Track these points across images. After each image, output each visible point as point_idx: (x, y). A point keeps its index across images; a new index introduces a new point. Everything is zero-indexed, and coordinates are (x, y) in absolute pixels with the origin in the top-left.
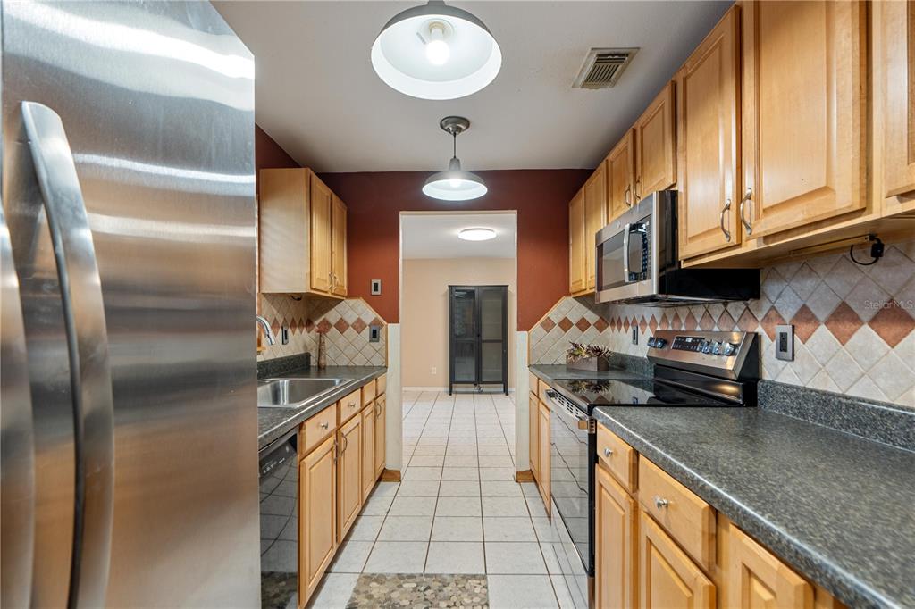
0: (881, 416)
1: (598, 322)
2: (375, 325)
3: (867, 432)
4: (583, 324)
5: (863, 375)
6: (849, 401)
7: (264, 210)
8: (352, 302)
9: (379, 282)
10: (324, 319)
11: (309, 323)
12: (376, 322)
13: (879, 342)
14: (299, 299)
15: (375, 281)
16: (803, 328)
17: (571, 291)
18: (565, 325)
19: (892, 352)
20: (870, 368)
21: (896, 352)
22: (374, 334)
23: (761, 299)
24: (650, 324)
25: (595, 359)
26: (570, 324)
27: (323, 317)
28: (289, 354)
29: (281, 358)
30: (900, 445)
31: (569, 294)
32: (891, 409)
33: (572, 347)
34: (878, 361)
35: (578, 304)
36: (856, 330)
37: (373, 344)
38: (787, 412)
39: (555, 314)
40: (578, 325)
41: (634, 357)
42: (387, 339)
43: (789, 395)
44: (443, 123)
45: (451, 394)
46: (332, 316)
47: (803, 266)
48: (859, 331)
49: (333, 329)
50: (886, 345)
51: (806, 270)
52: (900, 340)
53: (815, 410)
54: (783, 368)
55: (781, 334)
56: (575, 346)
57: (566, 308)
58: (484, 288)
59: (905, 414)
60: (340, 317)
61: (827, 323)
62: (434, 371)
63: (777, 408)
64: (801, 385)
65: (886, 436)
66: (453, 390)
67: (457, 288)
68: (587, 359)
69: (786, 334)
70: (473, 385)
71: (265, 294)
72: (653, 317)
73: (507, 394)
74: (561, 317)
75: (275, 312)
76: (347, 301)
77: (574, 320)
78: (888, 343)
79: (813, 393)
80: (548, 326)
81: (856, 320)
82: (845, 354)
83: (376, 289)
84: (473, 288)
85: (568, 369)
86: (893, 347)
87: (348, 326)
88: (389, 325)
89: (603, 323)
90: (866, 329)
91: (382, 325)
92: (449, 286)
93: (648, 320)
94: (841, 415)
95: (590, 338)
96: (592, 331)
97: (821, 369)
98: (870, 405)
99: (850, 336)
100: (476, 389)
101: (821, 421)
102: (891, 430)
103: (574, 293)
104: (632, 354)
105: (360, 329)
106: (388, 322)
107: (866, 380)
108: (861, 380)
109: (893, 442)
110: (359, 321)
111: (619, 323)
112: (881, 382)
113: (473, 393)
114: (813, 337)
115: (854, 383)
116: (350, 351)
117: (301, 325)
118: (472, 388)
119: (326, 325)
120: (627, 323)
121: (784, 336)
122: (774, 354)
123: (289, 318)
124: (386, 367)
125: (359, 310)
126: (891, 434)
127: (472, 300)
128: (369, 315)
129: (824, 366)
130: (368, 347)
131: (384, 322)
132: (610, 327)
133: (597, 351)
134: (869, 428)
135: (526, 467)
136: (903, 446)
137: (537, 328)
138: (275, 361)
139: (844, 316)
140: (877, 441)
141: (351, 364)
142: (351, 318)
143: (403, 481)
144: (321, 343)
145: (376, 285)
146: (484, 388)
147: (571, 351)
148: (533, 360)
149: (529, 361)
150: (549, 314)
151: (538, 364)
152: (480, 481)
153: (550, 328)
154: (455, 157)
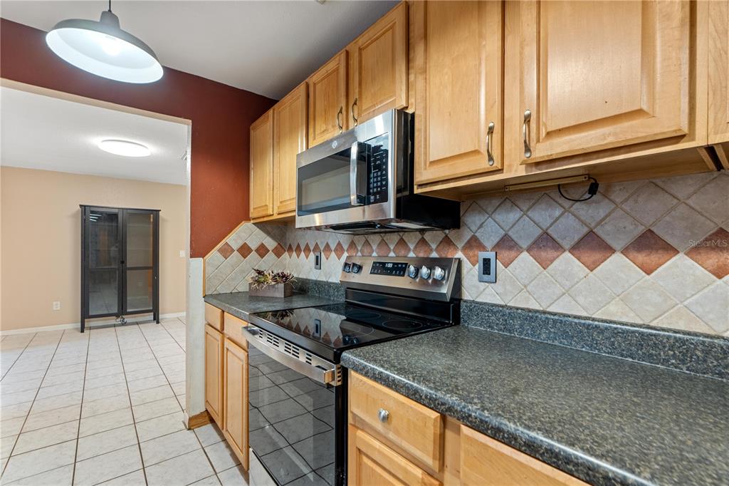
0: (588, 329)
1: (276, 248)
3: (573, 343)
4: (262, 251)
5: (564, 294)
6: (556, 317)
13: (580, 266)
16: (505, 254)
17: (251, 216)
18: (244, 251)
19: (591, 274)
20: (570, 288)
21: (595, 275)
23: (462, 229)
24: (336, 250)
25: (281, 286)
26: (249, 250)
30: (605, 352)
31: (248, 219)
32: (596, 323)
33: (256, 274)
34: (578, 282)
35: (257, 230)
36: (558, 256)
38: (492, 328)
39: (234, 239)
40: (257, 251)
41: (316, 281)
43: (495, 313)
45: (82, 332)
47: (505, 200)
48: (561, 257)
50: (585, 268)
51: (508, 204)
52: (599, 265)
53: (521, 326)
54: (484, 290)
55: (485, 260)
56: (260, 273)
57: (245, 233)
58: (129, 211)
59: (610, 327)
61: (529, 250)
63: (481, 325)
64: (503, 303)
65: (592, 346)
66: (86, 325)
67: (93, 209)
68: (273, 286)
69: (489, 260)
70: (114, 317)
72: (339, 244)
73: (158, 322)
74: (240, 243)
77: (254, 246)
78: (588, 267)
79: (520, 311)
80: (226, 252)
81: (558, 247)
82: (546, 276)
84: (117, 211)
85: (251, 296)
86: (592, 271)
89: (281, 249)
90: (567, 255)
92: (81, 207)
93: (333, 246)
94: (547, 329)
95: (270, 264)
96: (270, 256)
97: (523, 289)
98: (576, 320)
99: (552, 261)
100: (118, 321)
101: (527, 334)
102: (597, 340)
103: (254, 219)
104: (314, 278)
107: (566, 298)
108: (561, 299)
109: (599, 350)
111: (298, 249)
112: (581, 299)
113: (115, 326)
114: (515, 262)
115: (556, 300)
118: (113, 321)
120: (307, 249)
121: (487, 262)
122: (477, 278)
126: (596, 344)
127: (114, 224)
129: (525, 286)
132: (286, 253)
133: (284, 277)
134: (575, 339)
135: (200, 409)
136: (608, 353)
137: (214, 254)
139: (545, 244)
140: (584, 349)
146: (128, 319)
147: (257, 278)
148: (209, 289)
149: (204, 291)
150: (227, 240)
151: (215, 293)
152: (139, 444)
153: (228, 254)
154: (110, 11)
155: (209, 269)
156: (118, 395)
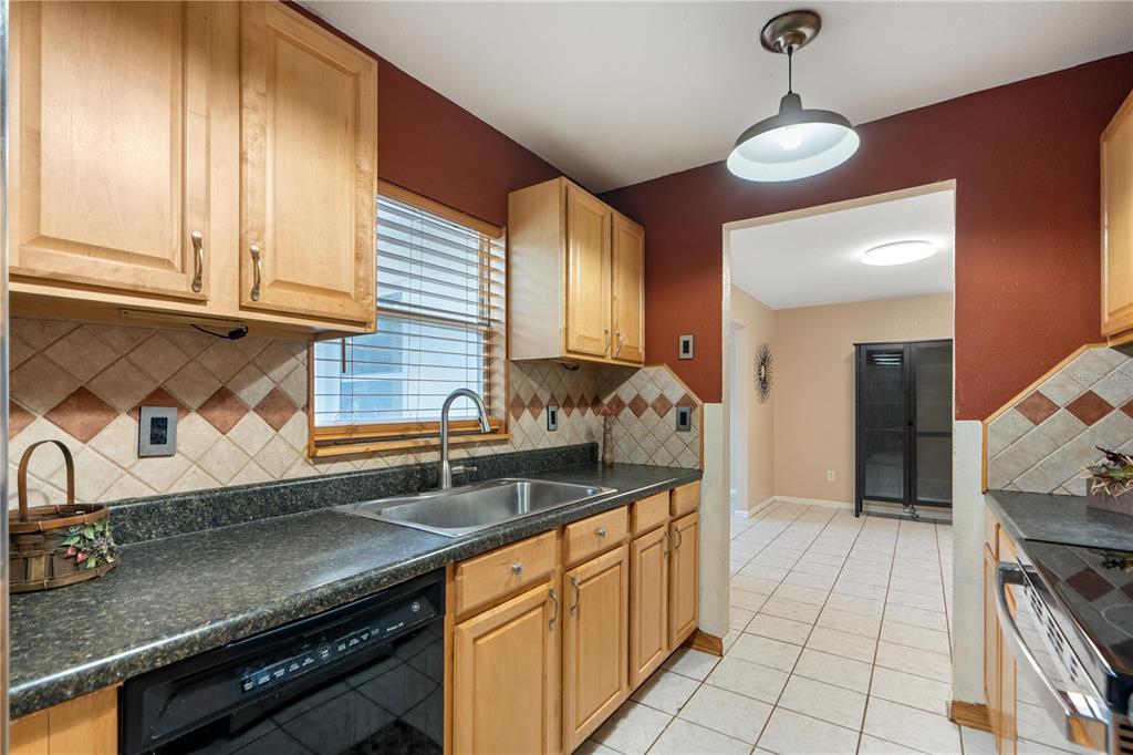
2: (684, 405)
7: (514, 248)
8: (652, 370)
9: (690, 338)
10: (616, 396)
11: (596, 402)
12: (686, 401)
14: (575, 369)
15: (683, 338)
17: (1104, 331)
18: (1089, 408)
22: (683, 420)
26: (1103, 408)
27: (614, 394)
28: (561, 443)
29: (545, 450)
31: (1099, 339)
33: (1106, 461)
35: (1126, 361)
37: (684, 435)
39: (1060, 383)
40: (1126, 409)
42: (702, 425)
44: (767, 34)
45: (857, 516)
46: (626, 392)
49: (627, 410)
56: (1115, 458)
57: (1092, 370)
58: (919, 346)
60: (636, 392)
62: (831, 476)
66: (863, 509)
70: (901, 505)
71: (516, 363)
74: (1076, 392)
75: (535, 386)
76: (646, 369)
77: (1115, 398)
80: (1037, 410)
83: (686, 350)
84: (901, 347)
85: (1091, 509)
87: (647, 406)
88: (706, 405)
91: (695, 406)
92: (855, 345)
100: (907, 512)
103: (1114, 337)
105: (662, 414)
106: (704, 402)
110: (662, 398)
113: (901, 517)
116: (649, 443)
117: (582, 404)
118: (898, 510)
119: (618, 404)
123: (561, 394)
124: (701, 472)
125: (663, 383)
128: (676, 389)
130: (673, 438)
131: (699, 402)
135: (974, 696)
137: (1008, 414)
138: (532, 454)
141: (650, 463)
142: (650, 396)
143: (725, 659)
144: (607, 431)
145: (686, 344)
146: (922, 512)
147: (1104, 470)
148: (995, 480)
149: (985, 481)
150: (1040, 385)
151: (1009, 488)
152: (868, 695)
153: (1041, 415)
154: (790, 92)
155: (995, 443)
156: (869, 616)
